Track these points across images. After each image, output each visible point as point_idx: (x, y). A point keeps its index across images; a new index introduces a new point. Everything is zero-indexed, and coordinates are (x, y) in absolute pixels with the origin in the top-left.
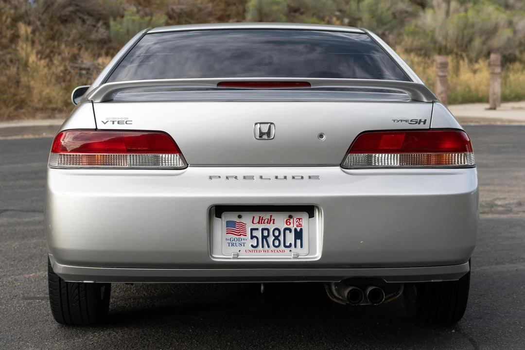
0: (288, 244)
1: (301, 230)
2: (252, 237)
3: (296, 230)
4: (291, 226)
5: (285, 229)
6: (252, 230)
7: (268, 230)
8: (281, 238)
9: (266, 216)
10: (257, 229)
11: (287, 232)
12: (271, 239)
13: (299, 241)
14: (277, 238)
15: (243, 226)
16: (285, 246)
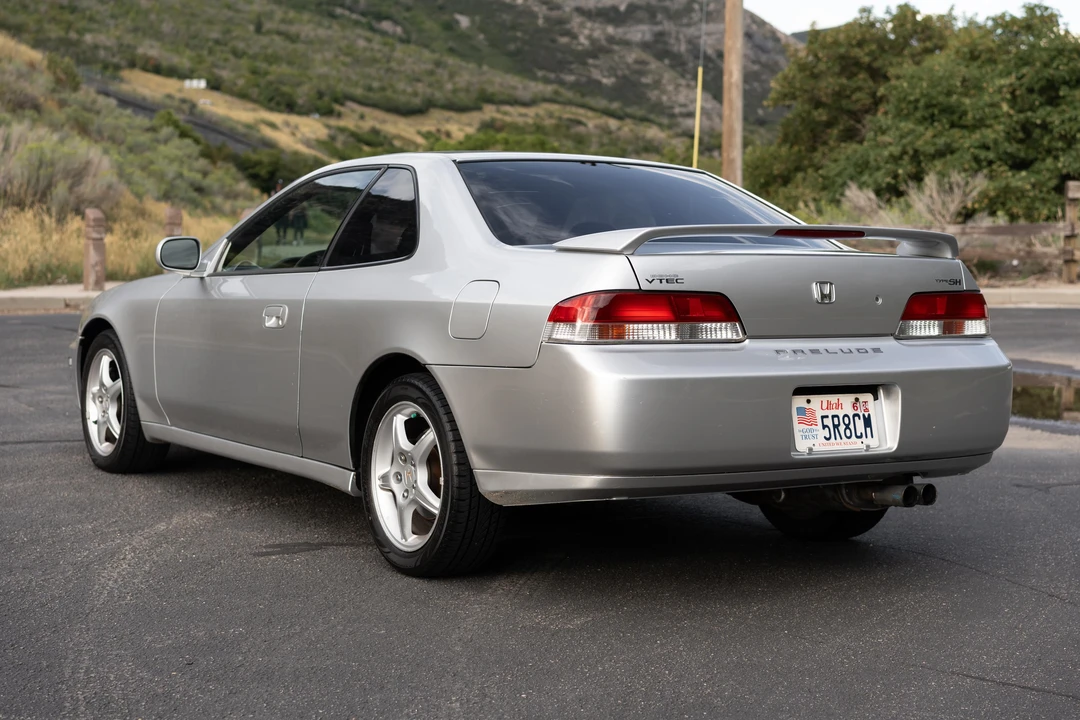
0: (859, 434)
1: (869, 415)
2: (824, 427)
3: (864, 415)
4: (858, 412)
5: (855, 415)
6: (823, 417)
7: (837, 416)
8: (852, 426)
9: (833, 398)
10: (827, 417)
11: (856, 418)
12: (842, 428)
13: (868, 429)
14: (847, 427)
15: (813, 412)
16: (857, 437)
